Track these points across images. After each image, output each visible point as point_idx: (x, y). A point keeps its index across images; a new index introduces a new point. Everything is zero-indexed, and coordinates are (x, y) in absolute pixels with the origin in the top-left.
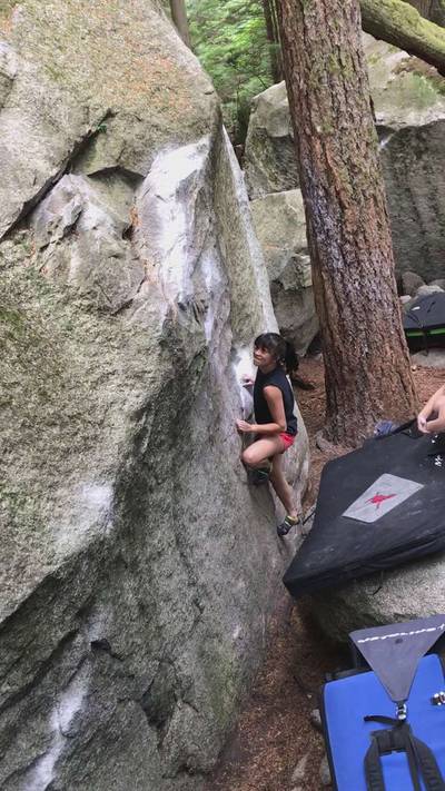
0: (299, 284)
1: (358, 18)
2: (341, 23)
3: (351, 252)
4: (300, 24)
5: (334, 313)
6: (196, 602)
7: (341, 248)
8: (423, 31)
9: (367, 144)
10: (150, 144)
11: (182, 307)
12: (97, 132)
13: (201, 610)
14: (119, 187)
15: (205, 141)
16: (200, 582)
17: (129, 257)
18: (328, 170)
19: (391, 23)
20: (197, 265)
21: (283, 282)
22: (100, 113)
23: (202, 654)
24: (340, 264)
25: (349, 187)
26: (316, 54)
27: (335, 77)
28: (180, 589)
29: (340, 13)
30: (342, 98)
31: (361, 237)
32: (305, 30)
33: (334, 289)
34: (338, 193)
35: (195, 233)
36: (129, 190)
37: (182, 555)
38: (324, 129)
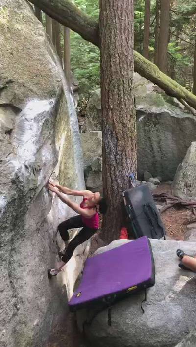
0: (98, 169)
1: (133, 65)
2: (125, 66)
3: (119, 159)
4: (109, 64)
5: (109, 183)
6: (15, 305)
7: (115, 157)
8: (160, 76)
9: (131, 116)
10: (27, 96)
11: (26, 167)
12: (3, 88)
13: (18, 309)
14: (9, 112)
15: (53, 100)
16: (19, 296)
17: (6, 142)
18: (114, 124)
19: (147, 70)
20: (39, 151)
21: (92, 167)
22: (6, 80)
23: (14, 331)
24: (114, 163)
25: (121, 132)
26: (114, 77)
27: (121, 86)
28: (7, 298)
29: (126, 62)
30: (122, 96)
31: (124, 153)
32: (111, 66)
33: (110, 173)
34: (116, 134)
35: (40, 137)
36: (14, 114)
37: (11, 282)
38: (113, 107)
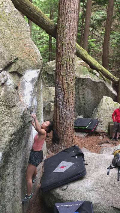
0: (49, 110)
1: (75, 51)
2: (71, 51)
3: (65, 104)
4: (62, 49)
5: (58, 118)
6: (14, 190)
7: (62, 102)
8: (88, 57)
9: (73, 80)
10: (26, 68)
11: (28, 109)
12: (13, 62)
13: (15, 193)
14: (16, 77)
15: (39, 70)
16: (16, 185)
17: (16, 94)
18: (63, 84)
19: (81, 54)
20: (32, 99)
21: (46, 108)
22: (15, 58)
23: (13, 206)
24: (62, 107)
25: (67, 89)
26: (64, 57)
27: (68, 63)
28: (11, 186)
29: (71, 49)
30: (69, 68)
31: (68, 101)
32: (63, 50)
33: (59, 113)
34: (64, 90)
35: (33, 92)
36: (18, 77)
37: (13, 176)
38: (63, 74)
